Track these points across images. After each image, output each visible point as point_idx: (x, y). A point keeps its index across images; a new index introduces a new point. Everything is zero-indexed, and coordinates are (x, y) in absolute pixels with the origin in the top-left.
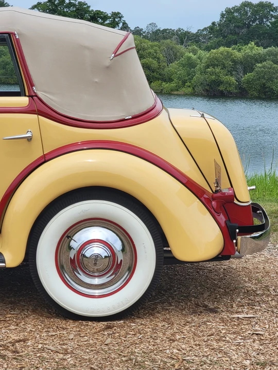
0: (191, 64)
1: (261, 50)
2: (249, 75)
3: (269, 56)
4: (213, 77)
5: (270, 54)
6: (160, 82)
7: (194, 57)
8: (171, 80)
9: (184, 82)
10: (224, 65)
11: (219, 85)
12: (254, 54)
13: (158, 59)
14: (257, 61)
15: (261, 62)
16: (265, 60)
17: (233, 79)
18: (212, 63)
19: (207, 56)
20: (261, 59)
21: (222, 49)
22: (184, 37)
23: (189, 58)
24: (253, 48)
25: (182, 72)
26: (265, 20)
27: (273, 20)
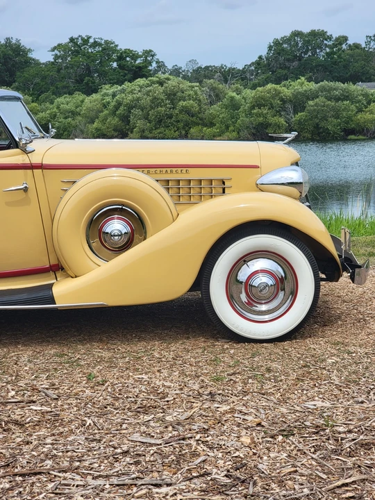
0: (234, 105)
1: (313, 86)
2: (301, 115)
3: (322, 92)
4: (261, 119)
5: (323, 89)
6: (200, 127)
7: (238, 97)
8: (212, 125)
9: (227, 127)
10: (271, 104)
11: (266, 128)
12: (305, 91)
13: (200, 101)
14: (308, 99)
15: (313, 99)
16: (318, 97)
17: (282, 120)
18: (259, 103)
19: (252, 95)
20: (314, 96)
21: (270, 86)
22: (228, 75)
23: (232, 98)
24: (303, 83)
25: (224, 115)
26: (318, 51)
27: (328, 50)
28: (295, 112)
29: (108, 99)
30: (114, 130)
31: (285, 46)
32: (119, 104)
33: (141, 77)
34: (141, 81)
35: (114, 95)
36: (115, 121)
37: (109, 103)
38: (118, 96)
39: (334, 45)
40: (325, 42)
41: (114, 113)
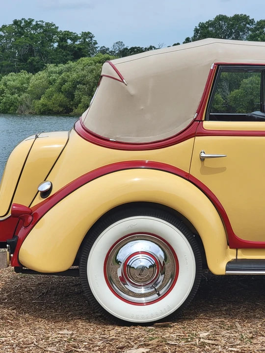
2: (236, 92)
26: (241, 34)
27: (250, 33)
28: (231, 90)
29: (54, 76)
30: (59, 106)
31: (210, 29)
32: (64, 81)
33: (85, 56)
34: (85, 60)
35: (60, 73)
36: (61, 97)
37: (54, 80)
38: (63, 74)
39: (256, 29)
40: (248, 26)
41: (59, 90)
